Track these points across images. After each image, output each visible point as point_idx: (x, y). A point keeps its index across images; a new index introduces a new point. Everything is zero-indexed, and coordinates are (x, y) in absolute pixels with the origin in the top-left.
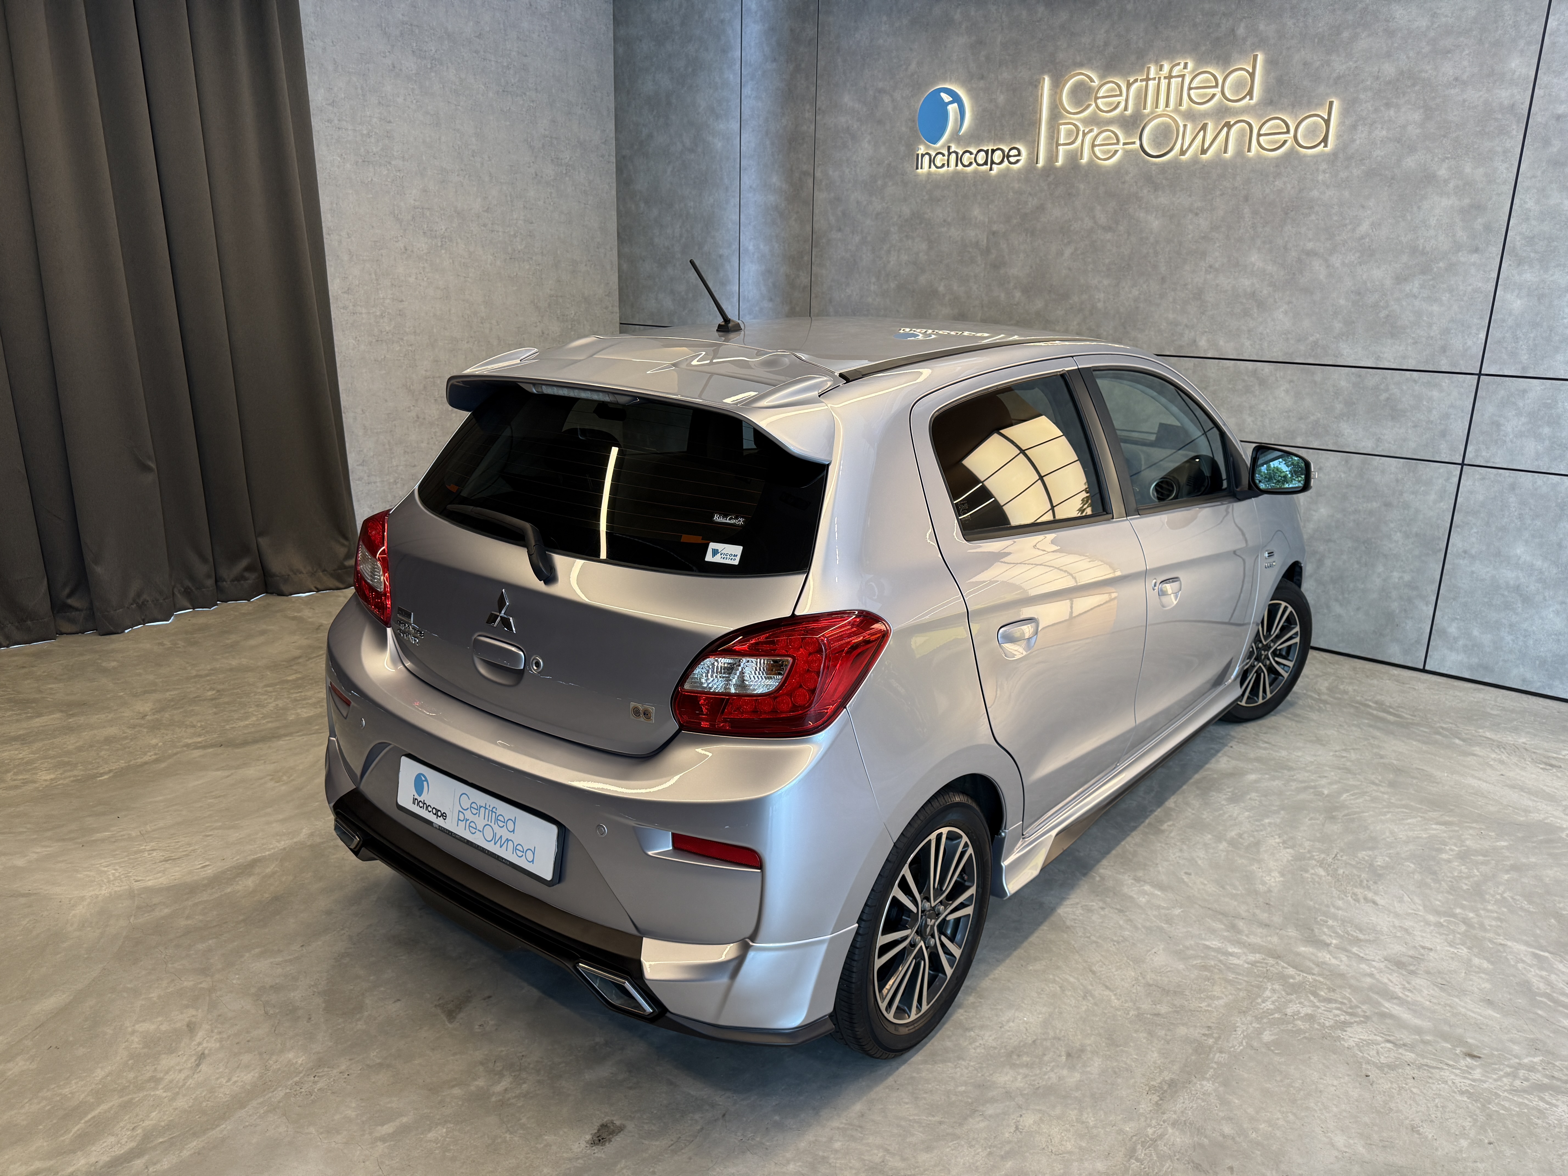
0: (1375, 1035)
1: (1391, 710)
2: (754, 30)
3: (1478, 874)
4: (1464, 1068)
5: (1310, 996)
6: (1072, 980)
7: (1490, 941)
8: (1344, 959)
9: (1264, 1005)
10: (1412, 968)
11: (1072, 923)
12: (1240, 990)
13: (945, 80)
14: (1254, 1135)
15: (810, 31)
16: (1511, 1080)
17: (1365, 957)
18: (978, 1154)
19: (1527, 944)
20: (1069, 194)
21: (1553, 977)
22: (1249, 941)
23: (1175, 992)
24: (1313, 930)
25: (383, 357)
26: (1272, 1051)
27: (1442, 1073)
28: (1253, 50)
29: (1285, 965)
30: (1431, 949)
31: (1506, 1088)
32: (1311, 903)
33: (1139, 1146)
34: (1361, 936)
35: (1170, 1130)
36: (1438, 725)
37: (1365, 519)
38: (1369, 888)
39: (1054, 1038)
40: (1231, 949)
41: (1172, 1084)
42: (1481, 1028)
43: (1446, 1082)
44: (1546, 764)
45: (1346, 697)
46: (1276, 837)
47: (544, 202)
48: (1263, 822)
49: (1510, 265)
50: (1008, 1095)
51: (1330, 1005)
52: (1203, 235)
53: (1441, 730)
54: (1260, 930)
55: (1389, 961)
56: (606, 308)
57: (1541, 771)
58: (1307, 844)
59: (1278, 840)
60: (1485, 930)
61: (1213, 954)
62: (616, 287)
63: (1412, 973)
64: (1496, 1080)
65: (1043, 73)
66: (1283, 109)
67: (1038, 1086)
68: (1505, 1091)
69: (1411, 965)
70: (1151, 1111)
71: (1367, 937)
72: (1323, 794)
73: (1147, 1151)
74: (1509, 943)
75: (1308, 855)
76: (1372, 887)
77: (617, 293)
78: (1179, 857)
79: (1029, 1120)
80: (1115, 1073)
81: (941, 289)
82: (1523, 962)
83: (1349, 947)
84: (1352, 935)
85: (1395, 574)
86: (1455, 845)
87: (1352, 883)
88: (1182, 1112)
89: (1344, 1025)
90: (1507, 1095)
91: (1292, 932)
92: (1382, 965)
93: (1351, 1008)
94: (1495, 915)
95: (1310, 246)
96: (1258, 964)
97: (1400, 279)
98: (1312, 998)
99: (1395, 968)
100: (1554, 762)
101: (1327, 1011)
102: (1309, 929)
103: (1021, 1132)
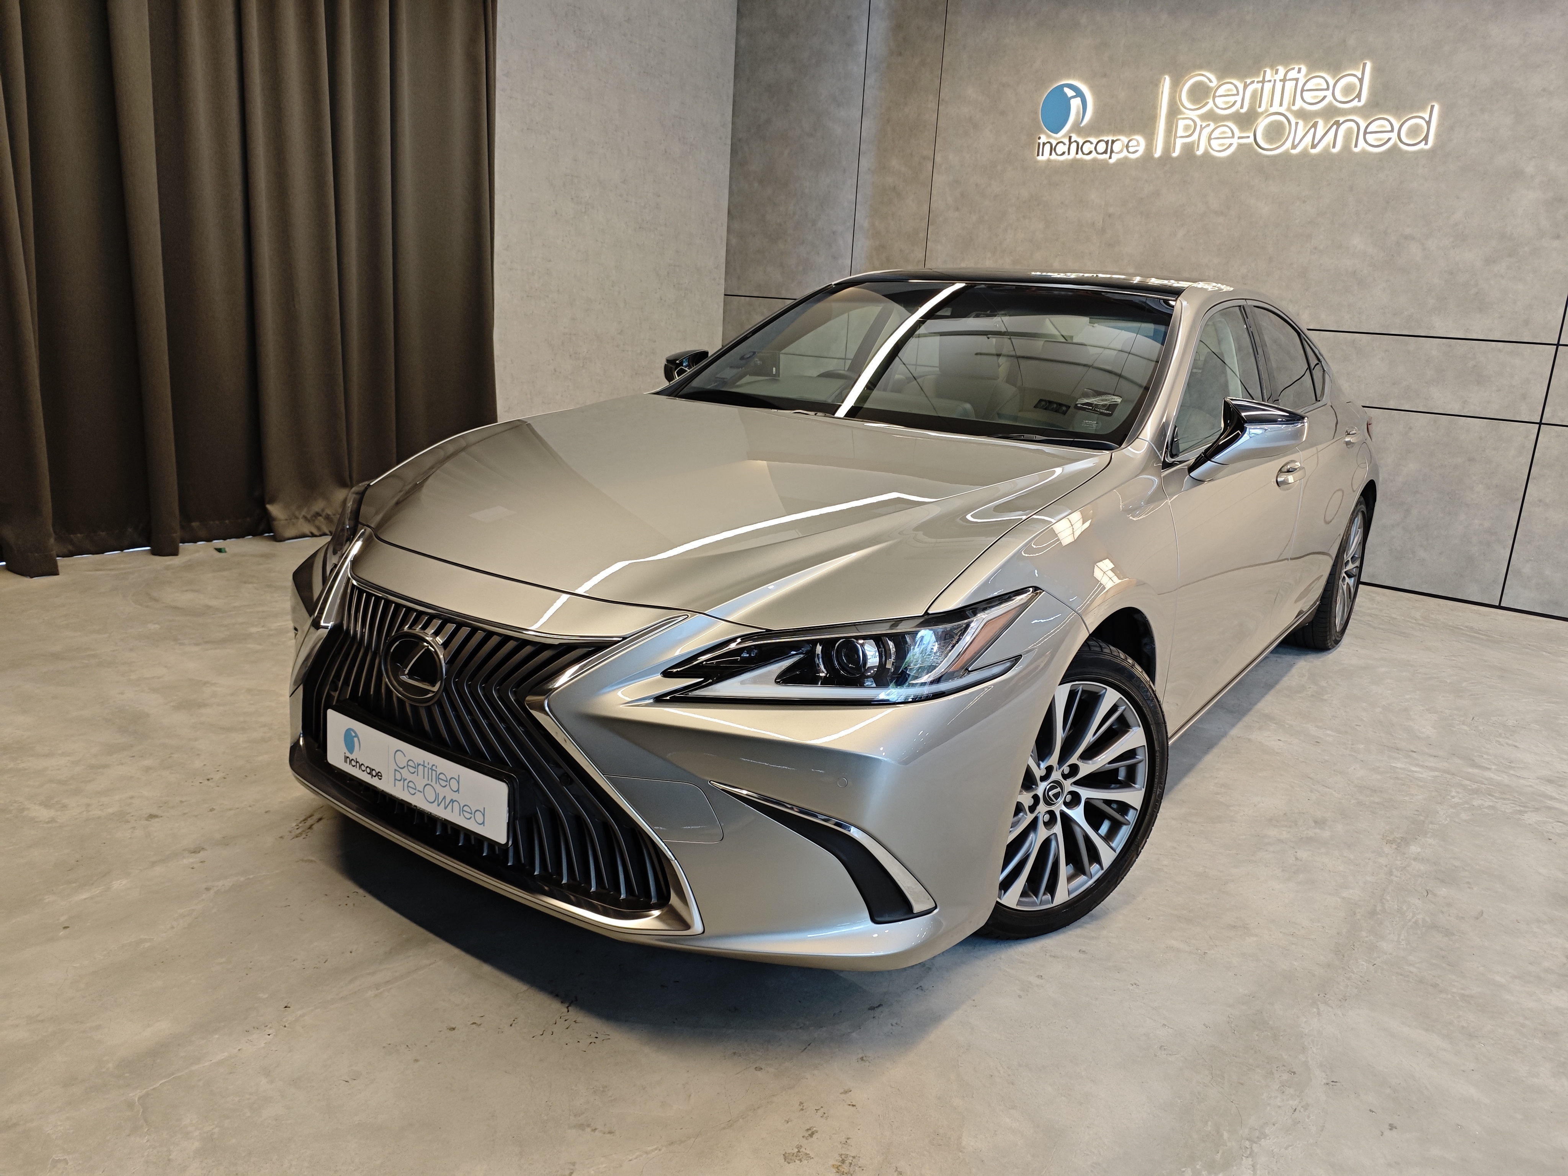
0: (1547, 818)
2: (880, 26)
5: (1487, 796)
6: (1296, 782)
8: (1506, 777)
9: (1454, 800)
10: (1560, 783)
11: (1280, 751)
12: (1432, 791)
13: (1068, 76)
14: (1478, 867)
15: (938, 30)
17: (1521, 776)
18: (1275, 870)
20: (1184, 182)
22: (1426, 765)
23: (1381, 791)
24: (1473, 760)
25: (531, 312)
26: (1472, 824)
28: (1362, 59)
29: (1461, 779)
32: (1465, 745)
33: (1394, 870)
34: (1512, 765)
35: (1413, 863)
36: (1524, 643)
37: (1450, 473)
38: (1507, 738)
39: (1299, 813)
40: (1414, 769)
41: (1403, 839)
45: (1439, 622)
46: (1419, 706)
47: (671, 178)
48: (1404, 697)
50: (1281, 841)
51: (1505, 802)
52: (1309, 220)
53: (1528, 646)
54: (1432, 759)
55: (1541, 779)
56: (714, 279)
58: (1447, 711)
59: (1422, 708)
61: (1400, 771)
62: (723, 260)
63: (1561, 786)
65: (1163, 73)
66: (1387, 111)
67: (1300, 837)
70: (1394, 852)
71: (1518, 765)
72: (1447, 682)
73: (1401, 873)
75: (1450, 718)
76: (1510, 738)
77: (724, 265)
79: (1303, 854)
80: (1356, 832)
83: (1506, 770)
84: (1506, 764)
85: (1476, 522)
87: (1493, 735)
88: (1418, 854)
89: (1521, 812)
91: (1458, 761)
92: (1536, 781)
93: (1522, 803)
95: (1408, 231)
96: (1439, 778)
97: (1489, 261)
98: (1490, 797)
99: (1547, 783)
101: (1505, 804)
102: (1470, 760)
103: (1301, 860)
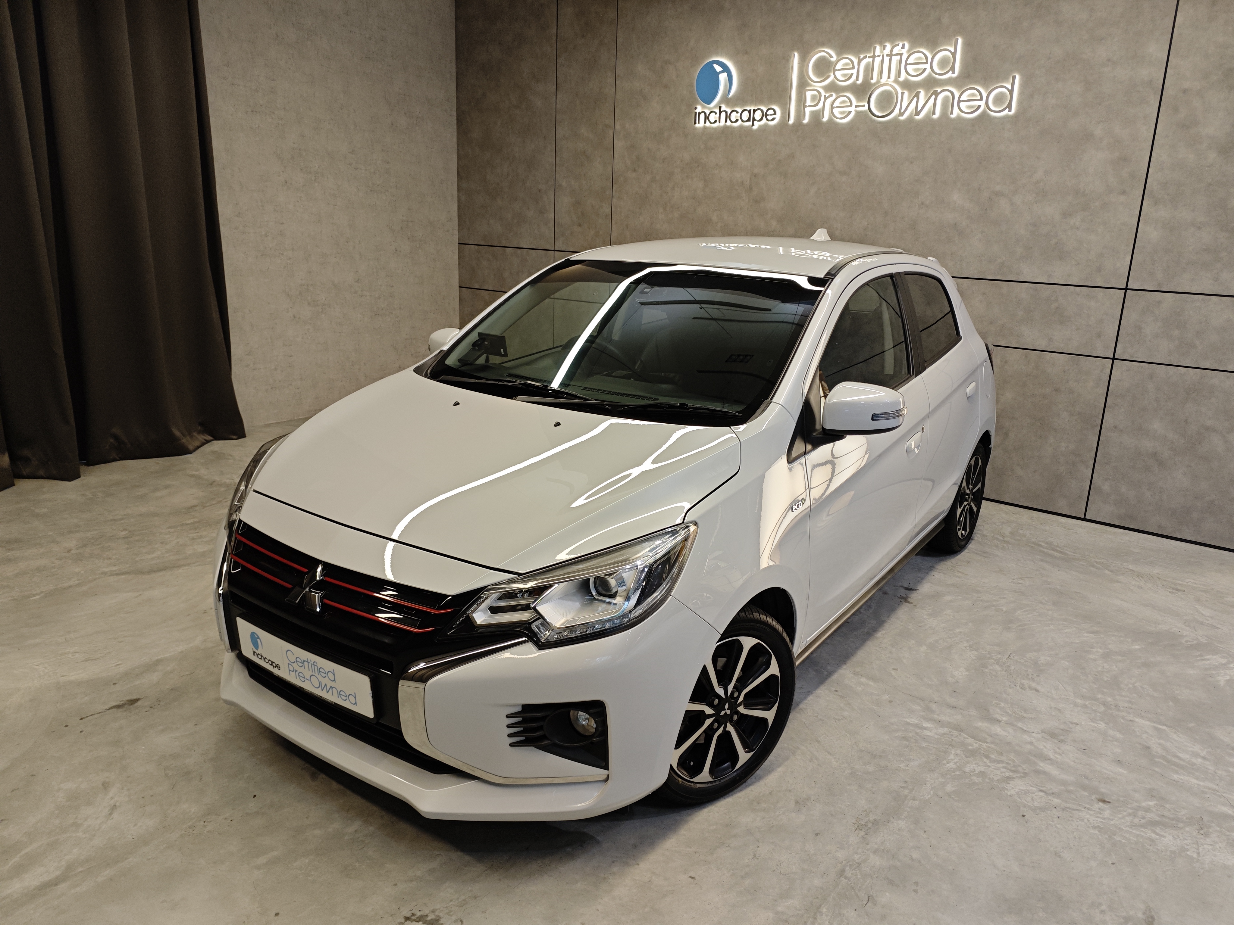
0: (1031, 786)
1: (1058, 549)
3: (1116, 669)
4: (1098, 810)
5: (984, 758)
6: (802, 747)
7: (1123, 718)
8: (1011, 731)
9: (948, 765)
10: (1062, 737)
11: (804, 706)
12: (932, 754)
13: (717, 54)
14: (935, 859)
15: (612, 14)
16: (1132, 819)
17: (1027, 730)
18: (724, 874)
19: (1150, 720)
20: (813, 146)
21: (1168, 744)
22: (940, 718)
23: (881, 756)
24: (988, 711)
25: (267, 268)
27: (1080, 814)
28: (955, 35)
29: (966, 736)
30: (1078, 724)
31: (1128, 824)
32: (989, 691)
33: (848, 868)
34: (1025, 715)
35: (872, 856)
36: (1093, 560)
37: (1040, 401)
38: (1033, 679)
40: (926, 725)
41: (875, 822)
42: (1111, 781)
43: (1082, 820)
44: (1173, 589)
45: (1024, 539)
46: (964, 642)
47: (399, 147)
48: (954, 632)
49: (1149, 205)
50: (749, 832)
51: (999, 765)
52: (916, 179)
53: (1095, 564)
54: (948, 711)
55: (1045, 733)
56: (448, 231)
57: (1169, 594)
58: (988, 647)
59: (966, 645)
60: (1119, 710)
61: (911, 728)
62: (455, 215)
63: (1061, 741)
64: (1120, 819)
65: (793, 50)
66: (976, 82)
67: (772, 825)
68: (1126, 826)
69: (1061, 735)
70: (858, 842)
71: (1029, 715)
72: (1002, 610)
73: (854, 871)
74: (1137, 720)
75: (988, 656)
76: (1035, 679)
77: (456, 219)
78: (889, 657)
79: (764, 849)
80: (832, 815)
81: (714, 218)
82: (1146, 732)
83: (1015, 723)
84: (1018, 714)
85: (1063, 444)
86: (1100, 648)
87: (1020, 676)
88: (882, 843)
89: (1008, 780)
90: (1128, 829)
91: (973, 712)
92: (1039, 736)
93: (1014, 766)
94: (1128, 699)
95: (998, 188)
96: (945, 736)
97: (1066, 215)
98: (985, 760)
99: (1049, 737)
100: (1179, 587)
101: (997, 769)
102: (985, 710)
103: (758, 859)
